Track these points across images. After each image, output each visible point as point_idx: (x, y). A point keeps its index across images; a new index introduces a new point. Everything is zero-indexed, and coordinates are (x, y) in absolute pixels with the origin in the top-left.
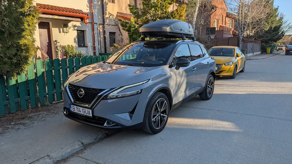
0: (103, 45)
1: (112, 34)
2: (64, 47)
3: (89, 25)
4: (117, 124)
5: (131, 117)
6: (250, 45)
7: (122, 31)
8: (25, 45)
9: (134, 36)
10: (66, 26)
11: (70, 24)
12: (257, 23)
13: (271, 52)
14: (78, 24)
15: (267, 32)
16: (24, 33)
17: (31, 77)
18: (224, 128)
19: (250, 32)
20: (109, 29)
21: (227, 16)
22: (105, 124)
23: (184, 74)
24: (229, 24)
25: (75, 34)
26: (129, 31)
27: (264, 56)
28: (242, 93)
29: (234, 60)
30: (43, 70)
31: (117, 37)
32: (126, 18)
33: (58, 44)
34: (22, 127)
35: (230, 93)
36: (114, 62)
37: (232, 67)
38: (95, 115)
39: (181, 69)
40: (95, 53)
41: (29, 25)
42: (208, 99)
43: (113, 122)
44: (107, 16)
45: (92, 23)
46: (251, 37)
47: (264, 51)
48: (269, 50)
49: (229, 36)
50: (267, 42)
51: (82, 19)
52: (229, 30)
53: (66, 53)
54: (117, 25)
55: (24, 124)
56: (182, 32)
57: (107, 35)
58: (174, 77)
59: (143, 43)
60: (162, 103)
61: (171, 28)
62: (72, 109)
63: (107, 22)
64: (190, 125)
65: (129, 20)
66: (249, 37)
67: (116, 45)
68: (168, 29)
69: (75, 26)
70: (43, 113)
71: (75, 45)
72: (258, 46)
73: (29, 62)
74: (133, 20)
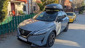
0: (31, 11)
1: (34, 7)
2: (19, 11)
3: (27, 4)
4: (36, 45)
5: (42, 43)
6: (76, 11)
7: (38, 6)
8: (4, 12)
9: (41, 8)
10: (20, 4)
11: (21, 4)
12: (78, 5)
13: (82, 14)
14: (24, 4)
15: (81, 7)
16: (3, 8)
17: (7, 22)
18: (75, 45)
19: (76, 7)
20: (33, 5)
21: (69, 2)
22: (32, 45)
23: (61, 24)
24: (70, 5)
25: (22, 7)
26: (40, 6)
27: (80, 15)
28: (77, 29)
29: (74, 17)
30: (11, 20)
31: (36, 8)
32: (39, 2)
33: (17, 10)
34: (2, 42)
35: (73, 29)
36: (35, 19)
37: (73, 19)
38: (28, 41)
39: (60, 22)
40: (29, 13)
41: (5, 5)
42: (66, 31)
43: (35, 44)
44: (33, 1)
45: (28, 4)
46: (76, 9)
47: (80, 13)
48: (81, 13)
49: (70, 8)
50: (81, 10)
51: (25, 2)
52: (70, 6)
53: (19, 13)
54: (36, 4)
55: (3, 40)
56: (59, 8)
57: (33, 7)
58: (57, 26)
59: (45, 12)
60: (53, 36)
61: (56, 7)
62: (19, 37)
63: (33, 3)
64: (62, 43)
65: (40, 3)
66: (75, 9)
67: (35, 11)
68: (55, 7)
69: (23, 4)
70: (10, 35)
71: (22, 10)
72: (78, 12)
73: (5, 18)
74: (41, 3)
